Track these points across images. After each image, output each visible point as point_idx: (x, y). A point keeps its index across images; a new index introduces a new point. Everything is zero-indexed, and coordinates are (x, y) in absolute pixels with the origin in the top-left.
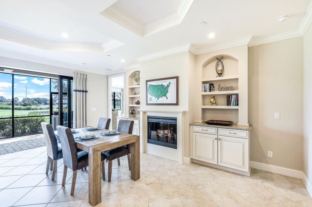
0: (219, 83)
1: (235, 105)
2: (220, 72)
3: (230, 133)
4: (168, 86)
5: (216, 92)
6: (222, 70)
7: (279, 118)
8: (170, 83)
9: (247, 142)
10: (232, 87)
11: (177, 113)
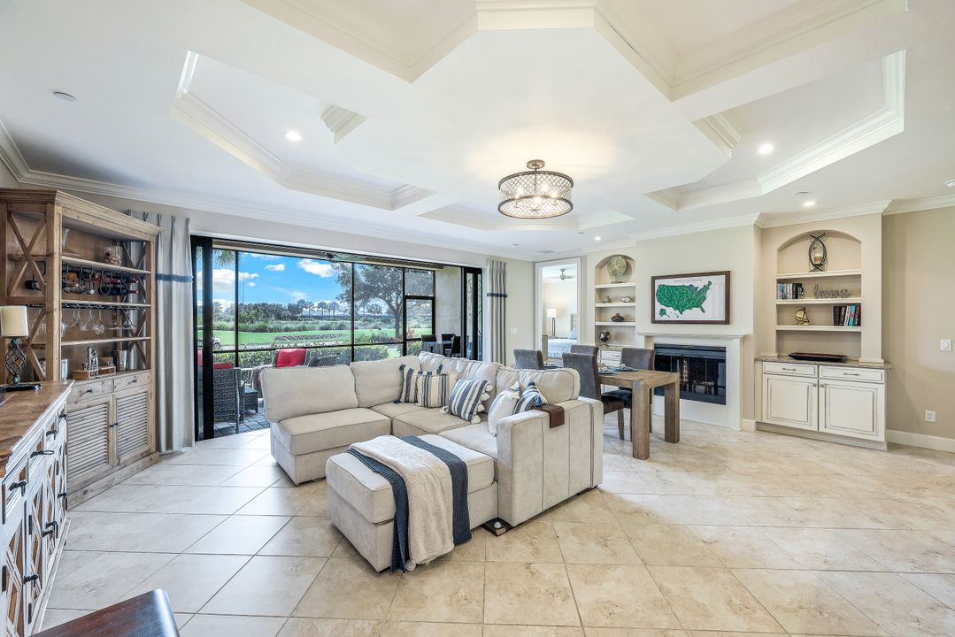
0: (817, 282)
1: (854, 325)
2: (818, 263)
3: (845, 374)
4: (706, 288)
5: (807, 300)
6: (824, 259)
7: (950, 349)
8: (710, 283)
9: (881, 390)
10: (846, 291)
11: (730, 338)
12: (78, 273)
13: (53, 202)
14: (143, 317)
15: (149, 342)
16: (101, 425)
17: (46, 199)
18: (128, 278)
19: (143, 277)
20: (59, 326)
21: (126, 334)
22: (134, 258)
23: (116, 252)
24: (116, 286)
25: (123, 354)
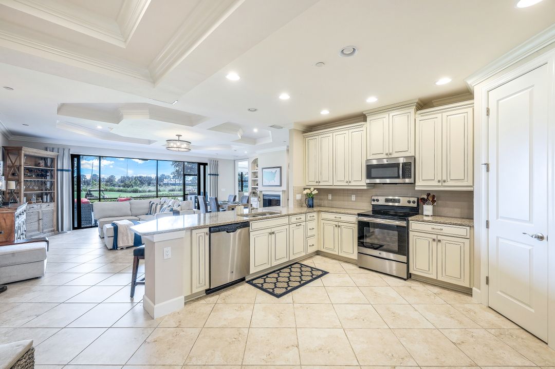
4: (275, 173)
8: (276, 171)
12: (29, 170)
13: (21, 150)
14: (52, 184)
15: (54, 192)
16: (37, 219)
17: (20, 149)
18: (46, 171)
19: (52, 170)
20: (23, 187)
21: (46, 190)
22: (49, 164)
23: (42, 163)
24: (43, 174)
25: (45, 197)
